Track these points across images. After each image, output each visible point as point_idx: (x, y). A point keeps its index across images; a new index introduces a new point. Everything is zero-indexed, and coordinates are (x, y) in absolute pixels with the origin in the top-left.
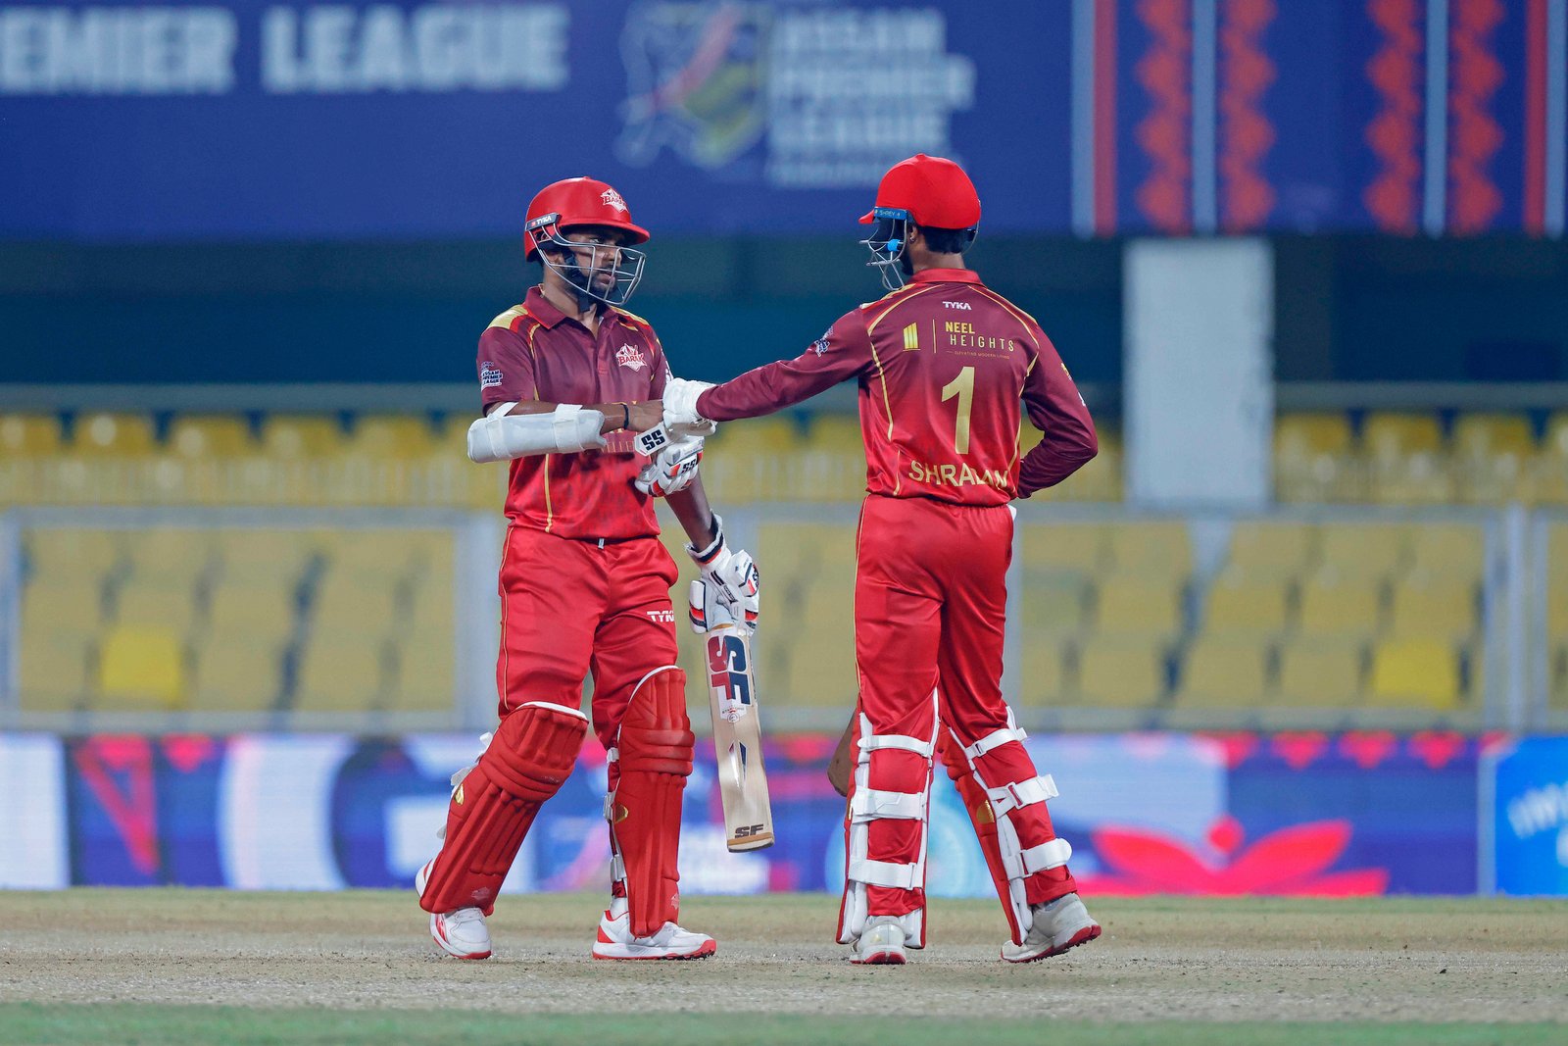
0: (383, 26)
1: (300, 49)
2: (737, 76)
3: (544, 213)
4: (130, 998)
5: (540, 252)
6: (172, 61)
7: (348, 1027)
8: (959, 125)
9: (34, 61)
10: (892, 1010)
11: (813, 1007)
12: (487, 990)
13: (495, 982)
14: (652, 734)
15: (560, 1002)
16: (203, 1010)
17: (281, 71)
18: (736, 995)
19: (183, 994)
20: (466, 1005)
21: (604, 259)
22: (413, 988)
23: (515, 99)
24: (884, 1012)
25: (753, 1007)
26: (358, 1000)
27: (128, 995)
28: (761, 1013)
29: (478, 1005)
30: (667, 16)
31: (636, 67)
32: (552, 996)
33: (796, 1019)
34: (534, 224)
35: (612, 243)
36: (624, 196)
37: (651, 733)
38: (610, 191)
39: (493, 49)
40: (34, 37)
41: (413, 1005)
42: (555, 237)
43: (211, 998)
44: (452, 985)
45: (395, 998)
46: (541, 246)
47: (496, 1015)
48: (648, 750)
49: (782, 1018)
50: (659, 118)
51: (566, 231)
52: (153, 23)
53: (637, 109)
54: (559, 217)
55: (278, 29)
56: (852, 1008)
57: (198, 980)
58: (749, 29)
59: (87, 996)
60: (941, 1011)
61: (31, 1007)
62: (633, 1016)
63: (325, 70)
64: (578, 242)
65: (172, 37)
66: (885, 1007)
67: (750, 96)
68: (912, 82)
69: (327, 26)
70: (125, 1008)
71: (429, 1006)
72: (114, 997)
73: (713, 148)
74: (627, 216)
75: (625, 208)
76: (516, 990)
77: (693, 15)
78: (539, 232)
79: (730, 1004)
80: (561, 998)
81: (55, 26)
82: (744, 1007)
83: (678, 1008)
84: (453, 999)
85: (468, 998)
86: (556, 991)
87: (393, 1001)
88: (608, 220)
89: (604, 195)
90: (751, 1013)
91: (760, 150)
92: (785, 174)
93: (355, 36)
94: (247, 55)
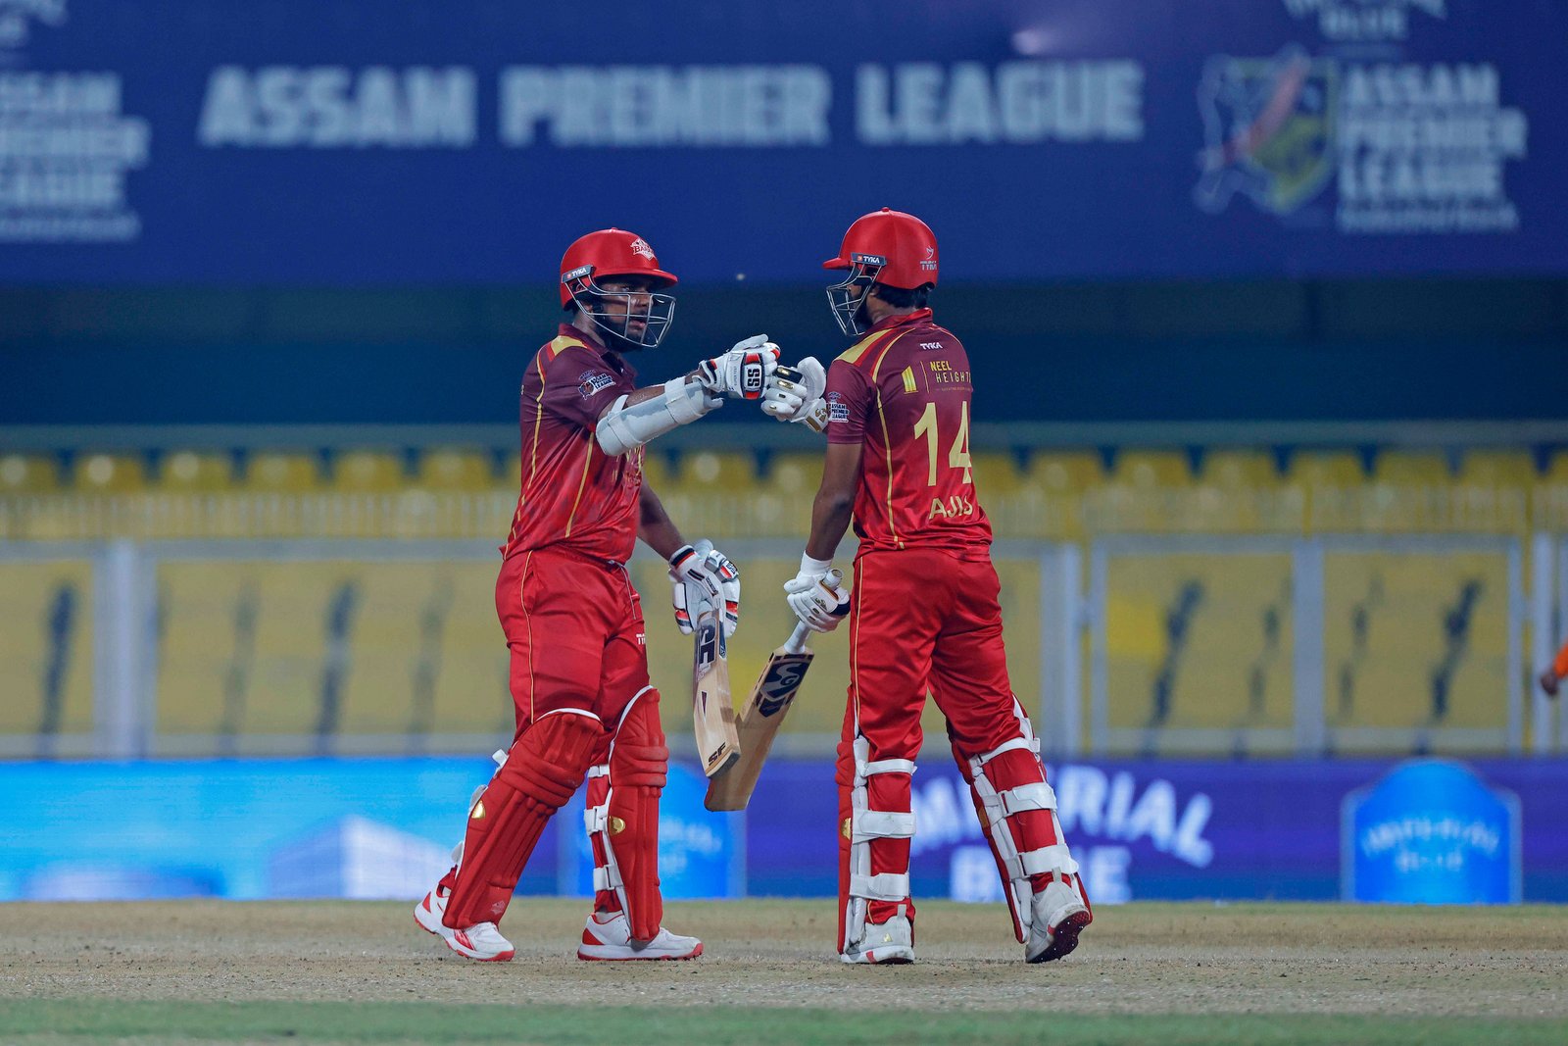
0: (970, 81)
1: (892, 106)
2: (1305, 128)
3: (577, 266)
4: (726, 1001)
5: (578, 302)
6: (770, 118)
7: (929, 1028)
8: (1514, 174)
9: (640, 118)
10: (1446, 1010)
11: (1372, 1008)
12: (1064, 993)
13: (1072, 986)
14: (645, 751)
15: (1132, 1005)
16: (793, 1012)
17: (874, 124)
18: (1299, 997)
19: (774, 997)
20: (1044, 1007)
21: (637, 305)
22: (995, 992)
23: (1097, 149)
24: (1439, 1013)
25: (1316, 1009)
26: (942, 1003)
27: (725, 999)
28: (1323, 1015)
29: (1056, 1007)
30: (1237, 69)
31: (1212, 120)
32: (1125, 999)
33: (1357, 1020)
34: (569, 275)
35: (643, 289)
36: (652, 246)
37: (643, 750)
38: (639, 240)
39: (1074, 105)
40: (640, 95)
41: (995, 1007)
42: (591, 287)
43: (804, 1002)
44: (1032, 989)
45: (978, 1001)
46: (578, 297)
47: (1075, 1017)
48: (641, 765)
49: (1341, 1018)
50: (1232, 165)
51: (601, 281)
52: (752, 79)
53: (1212, 159)
54: (593, 269)
55: (871, 84)
56: (1409, 1009)
57: (792, 985)
58: (1319, 84)
59: (687, 1000)
60: (1494, 1011)
61: (632, 1012)
62: (1202, 1017)
63: (916, 124)
64: (611, 291)
65: (771, 93)
66: (1441, 1008)
67: (1319, 145)
68: (1474, 133)
69: (917, 82)
70: (721, 1012)
71: (1008, 1007)
72: (712, 1001)
73: (1282, 196)
74: (655, 263)
75: (653, 256)
76: (1092, 993)
77: (1266, 68)
78: (574, 283)
79: (1293, 1006)
80: (1135, 1000)
81: (660, 83)
82: (1306, 1008)
83: (1244, 1010)
84: (1032, 1002)
85: (1047, 1001)
86: (1129, 994)
87: (977, 1004)
88: (639, 268)
89: (634, 245)
90: (1313, 1014)
91: (1329, 196)
92: (1349, 219)
93: (943, 94)
94: (842, 109)
